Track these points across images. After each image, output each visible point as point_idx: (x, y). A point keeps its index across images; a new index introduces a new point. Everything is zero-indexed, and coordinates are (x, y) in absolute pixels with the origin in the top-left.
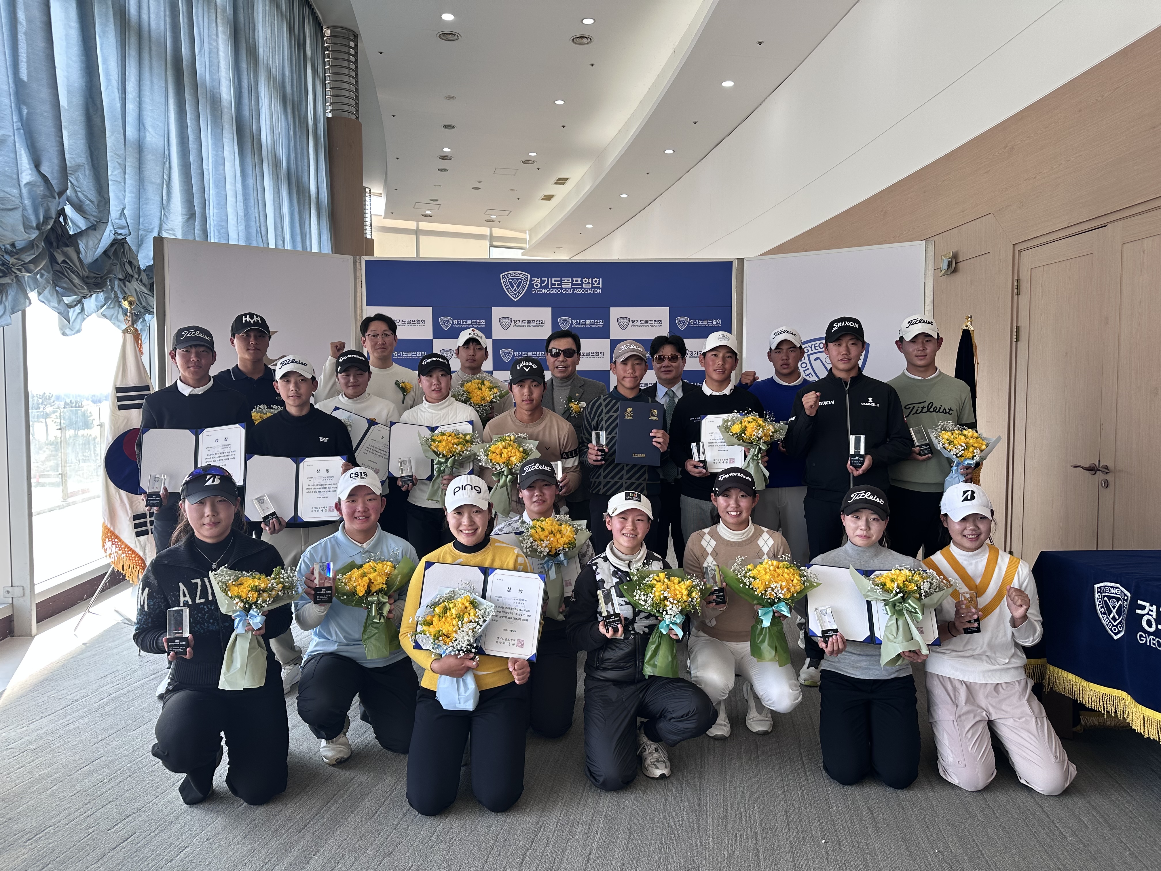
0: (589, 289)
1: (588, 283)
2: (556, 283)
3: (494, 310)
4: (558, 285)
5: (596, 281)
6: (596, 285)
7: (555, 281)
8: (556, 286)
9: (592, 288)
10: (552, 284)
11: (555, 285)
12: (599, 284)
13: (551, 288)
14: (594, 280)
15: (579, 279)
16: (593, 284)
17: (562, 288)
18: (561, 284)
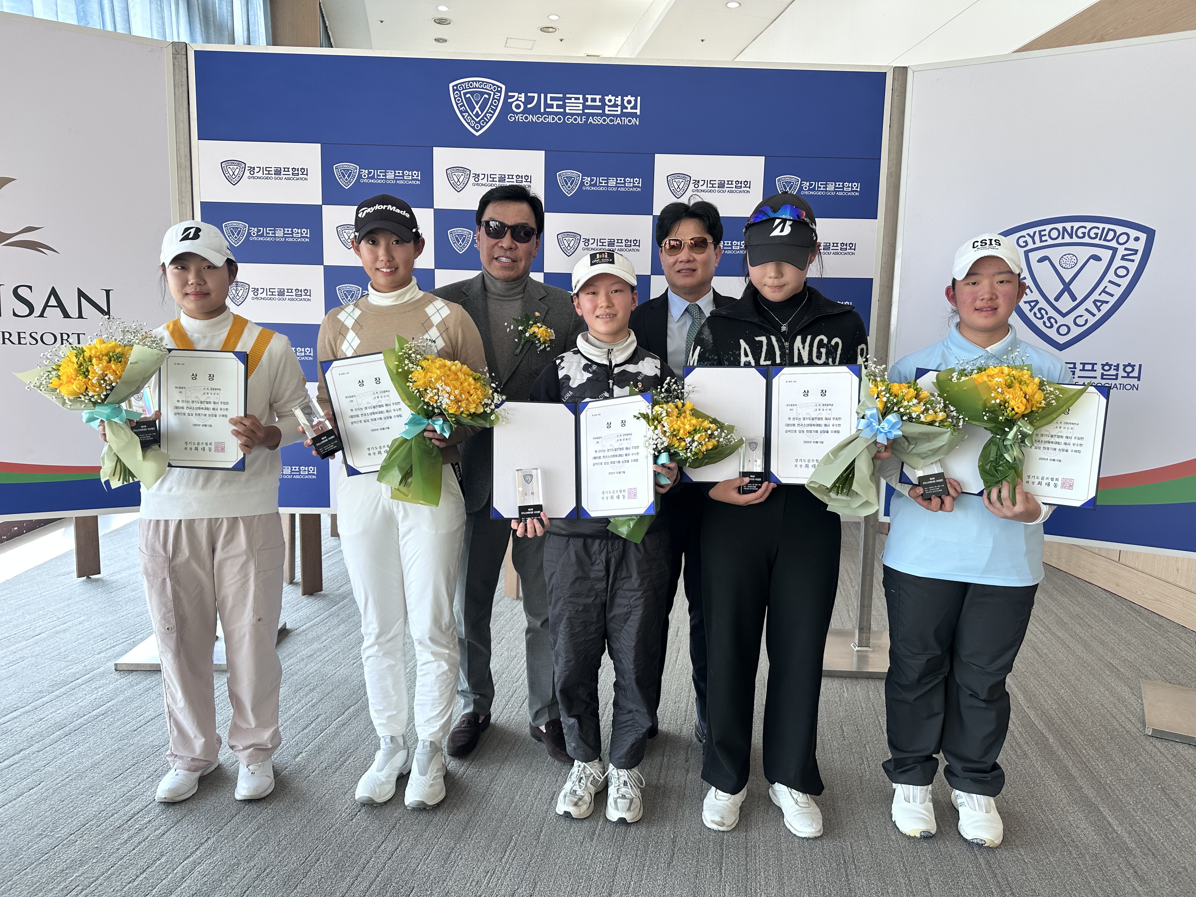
0: (616, 116)
1: (615, 105)
2: (555, 103)
3: (437, 151)
4: (558, 106)
5: (629, 102)
6: (629, 110)
7: (552, 99)
8: (555, 110)
9: (623, 114)
10: (547, 106)
11: (552, 106)
12: (634, 107)
13: (545, 112)
14: (626, 99)
15: (598, 97)
16: (623, 107)
17: (564, 114)
18: (564, 106)
